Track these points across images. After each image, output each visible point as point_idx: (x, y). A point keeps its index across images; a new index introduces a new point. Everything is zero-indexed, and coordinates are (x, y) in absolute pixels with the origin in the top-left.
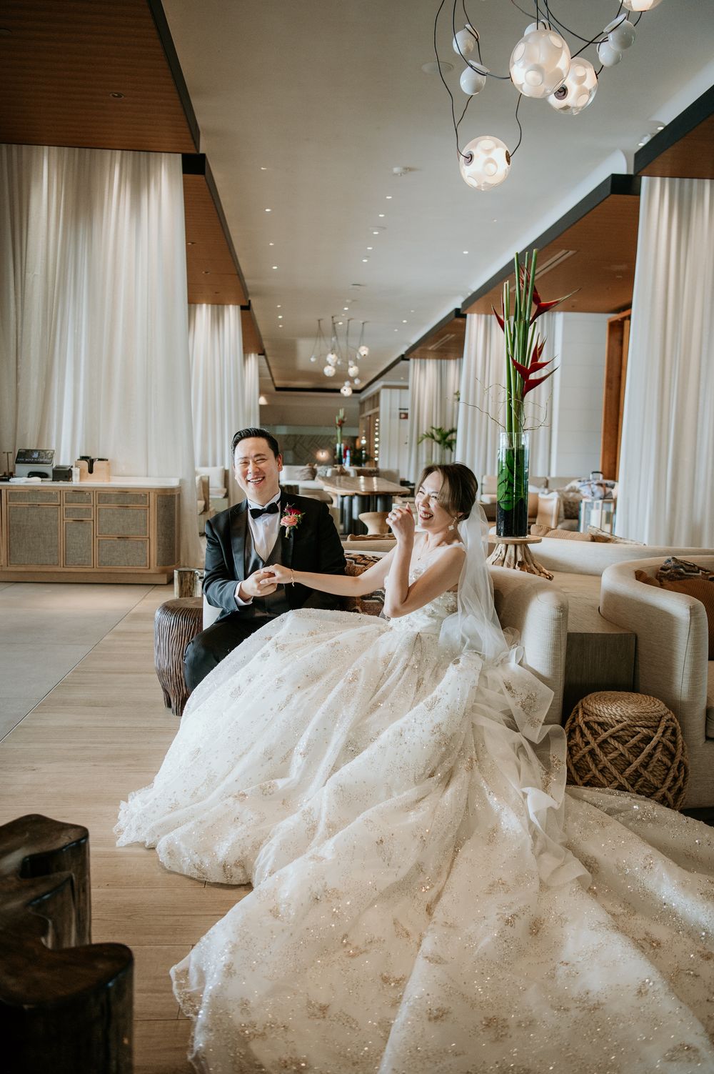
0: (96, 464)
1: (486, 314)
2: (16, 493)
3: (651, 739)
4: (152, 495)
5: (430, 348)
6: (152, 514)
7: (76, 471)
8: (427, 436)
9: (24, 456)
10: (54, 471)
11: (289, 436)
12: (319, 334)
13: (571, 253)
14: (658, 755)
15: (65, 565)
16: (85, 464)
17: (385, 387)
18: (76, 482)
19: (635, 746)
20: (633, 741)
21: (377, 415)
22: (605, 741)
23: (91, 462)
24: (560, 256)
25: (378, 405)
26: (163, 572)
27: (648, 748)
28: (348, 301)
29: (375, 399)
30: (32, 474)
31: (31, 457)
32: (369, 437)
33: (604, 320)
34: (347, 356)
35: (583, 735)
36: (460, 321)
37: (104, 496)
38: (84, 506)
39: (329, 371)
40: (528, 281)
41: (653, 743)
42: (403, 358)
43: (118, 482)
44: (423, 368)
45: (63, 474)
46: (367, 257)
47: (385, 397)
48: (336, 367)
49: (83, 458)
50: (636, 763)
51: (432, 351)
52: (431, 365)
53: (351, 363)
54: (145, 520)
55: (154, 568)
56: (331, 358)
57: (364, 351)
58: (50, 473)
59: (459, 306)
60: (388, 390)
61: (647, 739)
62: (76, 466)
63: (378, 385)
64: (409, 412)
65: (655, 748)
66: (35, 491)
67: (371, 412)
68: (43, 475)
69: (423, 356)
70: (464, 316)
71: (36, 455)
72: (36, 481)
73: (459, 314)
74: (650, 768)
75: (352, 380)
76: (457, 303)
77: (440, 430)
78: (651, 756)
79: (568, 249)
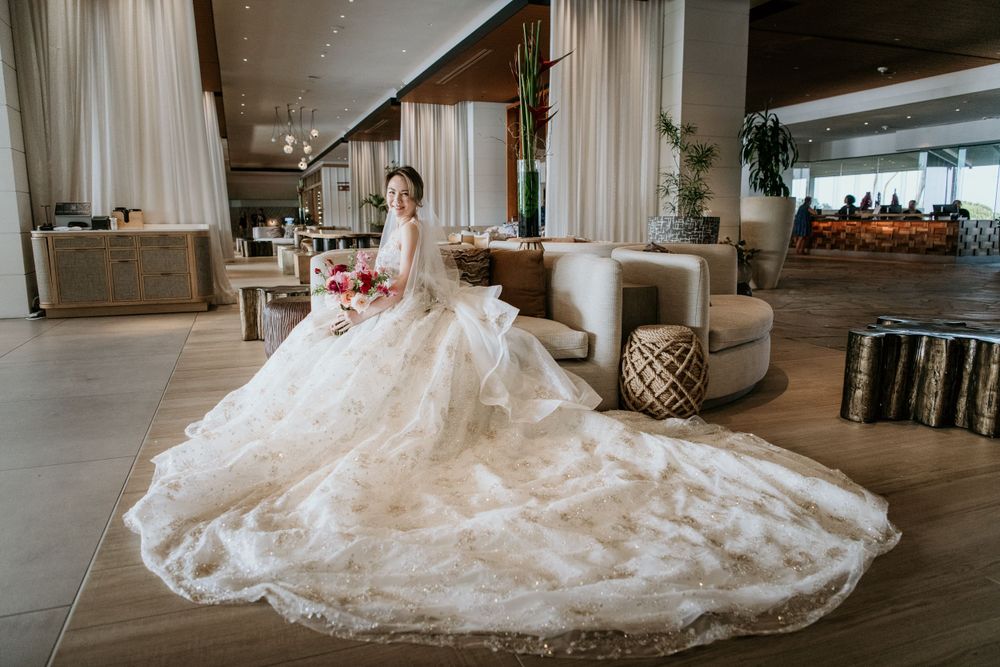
0: (131, 214)
1: (416, 102)
2: (62, 240)
3: (689, 350)
4: (189, 236)
5: (366, 132)
6: (190, 253)
7: (113, 221)
8: (366, 201)
9: (62, 209)
10: (93, 221)
11: (242, 208)
12: (275, 119)
13: (490, 51)
14: (695, 360)
15: (115, 300)
16: (121, 215)
17: (324, 165)
18: (114, 228)
19: (680, 356)
20: (677, 353)
21: (319, 188)
22: (659, 355)
23: (126, 213)
24: (482, 53)
25: (320, 180)
26: (204, 301)
27: (688, 356)
28: (303, 91)
29: (317, 175)
30: (71, 224)
31: (69, 209)
32: (312, 206)
33: (504, 107)
34: (301, 138)
35: (642, 353)
36: (394, 108)
37: (146, 239)
38: (128, 248)
39: (288, 149)
40: (534, 45)
41: (691, 352)
42: (343, 140)
43: (154, 227)
44: (359, 149)
45: (102, 223)
46: (325, 53)
47: (325, 172)
48: (293, 145)
49: (118, 209)
50: (681, 367)
51: (367, 134)
52: (366, 147)
53: (304, 143)
54: (185, 259)
55: (196, 298)
56: (289, 139)
57: (315, 133)
58: (89, 222)
59: (395, 96)
60: (328, 168)
61: (687, 351)
62: (113, 217)
63: (320, 163)
64: (350, 185)
65: (692, 356)
66: (79, 237)
67: (313, 186)
68: (83, 225)
69: (359, 139)
70: (399, 104)
71: (74, 208)
72: (77, 229)
73: (395, 103)
74: (691, 369)
75: (306, 156)
76: (393, 94)
77: (376, 196)
78: (690, 361)
79: (488, 48)
